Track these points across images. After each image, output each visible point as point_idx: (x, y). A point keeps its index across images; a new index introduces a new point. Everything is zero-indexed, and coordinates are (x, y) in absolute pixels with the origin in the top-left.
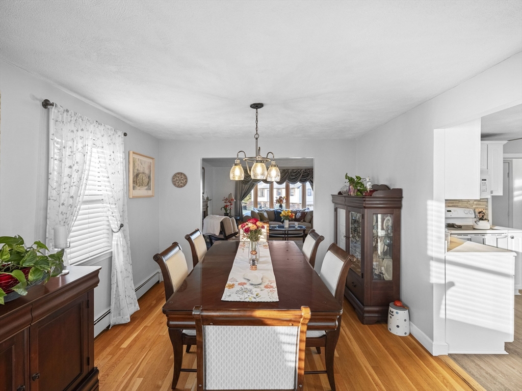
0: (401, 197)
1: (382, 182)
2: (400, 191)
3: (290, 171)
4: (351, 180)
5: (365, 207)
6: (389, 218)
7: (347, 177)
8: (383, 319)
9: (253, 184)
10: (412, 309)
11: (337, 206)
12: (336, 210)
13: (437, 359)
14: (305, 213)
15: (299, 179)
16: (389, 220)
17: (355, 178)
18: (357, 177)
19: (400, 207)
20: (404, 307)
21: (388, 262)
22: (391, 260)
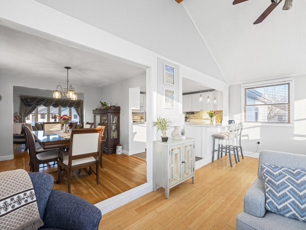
0: (120, 109)
1: (113, 105)
2: (119, 107)
3: (62, 101)
4: (102, 103)
5: (109, 113)
6: (116, 117)
7: (100, 102)
8: (114, 151)
9: (35, 107)
10: (123, 146)
11: (95, 114)
12: (95, 116)
13: (130, 156)
14: (72, 123)
15: (68, 105)
16: (116, 118)
17: (103, 103)
18: (104, 102)
19: (119, 113)
20: (120, 145)
21: (116, 133)
22: (117, 132)
